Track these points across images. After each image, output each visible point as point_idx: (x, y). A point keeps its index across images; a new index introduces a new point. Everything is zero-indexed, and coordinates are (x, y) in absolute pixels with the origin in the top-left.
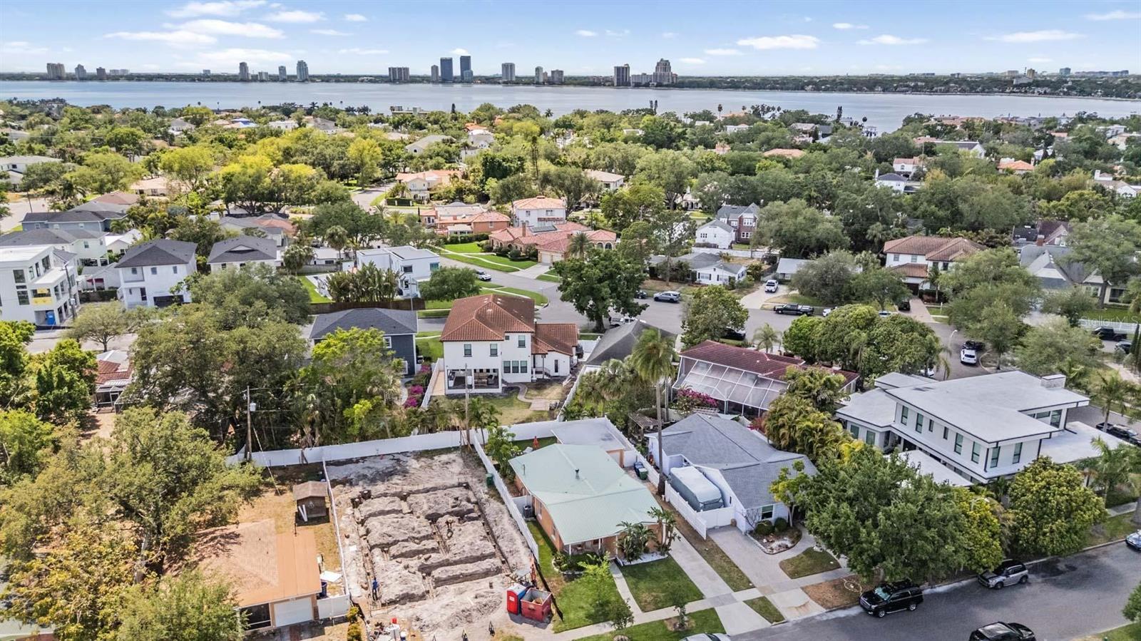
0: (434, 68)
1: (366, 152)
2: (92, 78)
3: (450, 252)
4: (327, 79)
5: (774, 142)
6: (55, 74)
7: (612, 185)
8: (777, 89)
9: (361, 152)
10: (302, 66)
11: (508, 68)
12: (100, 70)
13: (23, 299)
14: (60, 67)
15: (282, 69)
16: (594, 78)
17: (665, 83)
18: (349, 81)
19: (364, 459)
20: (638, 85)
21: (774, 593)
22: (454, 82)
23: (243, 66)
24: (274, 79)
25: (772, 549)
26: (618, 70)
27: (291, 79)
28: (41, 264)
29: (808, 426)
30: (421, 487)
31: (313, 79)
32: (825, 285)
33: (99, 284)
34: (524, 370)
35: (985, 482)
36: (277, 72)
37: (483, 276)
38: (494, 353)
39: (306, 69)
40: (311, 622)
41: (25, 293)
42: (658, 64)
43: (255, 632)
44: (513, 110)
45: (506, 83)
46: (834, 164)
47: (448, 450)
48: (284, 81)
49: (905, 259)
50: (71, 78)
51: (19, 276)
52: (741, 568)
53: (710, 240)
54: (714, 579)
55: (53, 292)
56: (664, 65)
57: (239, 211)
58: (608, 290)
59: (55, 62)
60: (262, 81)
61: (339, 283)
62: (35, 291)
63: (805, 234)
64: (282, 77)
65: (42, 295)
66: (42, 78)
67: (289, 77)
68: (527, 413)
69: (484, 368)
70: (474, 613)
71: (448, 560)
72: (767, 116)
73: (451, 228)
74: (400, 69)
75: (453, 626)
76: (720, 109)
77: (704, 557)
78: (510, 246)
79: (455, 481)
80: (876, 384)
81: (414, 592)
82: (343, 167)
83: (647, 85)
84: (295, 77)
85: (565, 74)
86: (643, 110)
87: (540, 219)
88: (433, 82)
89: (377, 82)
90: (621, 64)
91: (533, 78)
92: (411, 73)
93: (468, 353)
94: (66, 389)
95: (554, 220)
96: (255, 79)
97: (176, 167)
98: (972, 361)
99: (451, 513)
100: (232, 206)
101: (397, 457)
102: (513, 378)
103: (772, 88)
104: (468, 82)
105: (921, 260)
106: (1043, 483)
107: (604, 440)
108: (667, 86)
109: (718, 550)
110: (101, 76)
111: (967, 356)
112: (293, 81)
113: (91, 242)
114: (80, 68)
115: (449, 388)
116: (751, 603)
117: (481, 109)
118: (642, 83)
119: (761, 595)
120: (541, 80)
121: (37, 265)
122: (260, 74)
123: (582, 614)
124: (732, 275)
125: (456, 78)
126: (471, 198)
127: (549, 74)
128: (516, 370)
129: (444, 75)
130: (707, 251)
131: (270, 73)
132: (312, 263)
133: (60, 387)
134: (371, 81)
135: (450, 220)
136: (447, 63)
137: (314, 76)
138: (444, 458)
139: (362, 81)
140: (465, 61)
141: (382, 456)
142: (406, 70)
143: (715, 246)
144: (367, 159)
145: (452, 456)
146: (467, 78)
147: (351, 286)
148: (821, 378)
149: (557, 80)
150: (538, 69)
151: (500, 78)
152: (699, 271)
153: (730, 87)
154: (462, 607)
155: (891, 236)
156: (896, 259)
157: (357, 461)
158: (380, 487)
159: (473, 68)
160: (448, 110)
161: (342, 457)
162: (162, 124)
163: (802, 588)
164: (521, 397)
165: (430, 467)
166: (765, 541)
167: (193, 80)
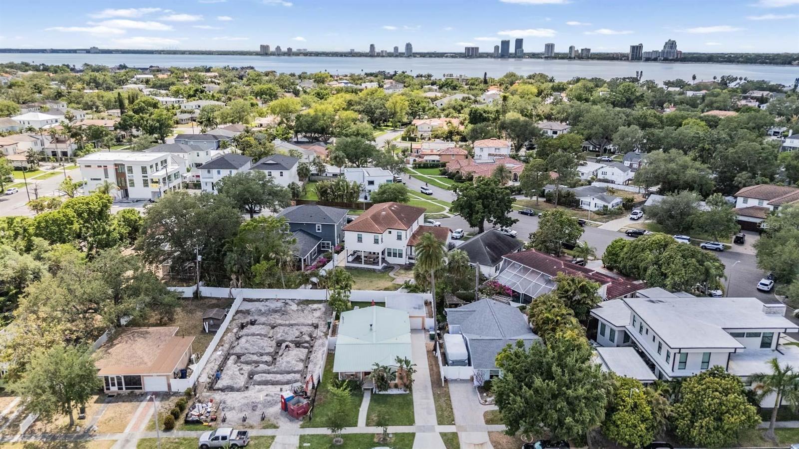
0: (497, 48)
1: (398, 104)
2: (284, 54)
3: (419, 174)
4: (423, 55)
5: (715, 105)
6: (265, 52)
7: (558, 132)
8: (766, 63)
9: (395, 104)
10: (409, 46)
11: (550, 47)
12: (290, 49)
13: (146, 184)
14: (267, 47)
15: (396, 49)
16: (613, 54)
17: (671, 58)
18: (438, 57)
19: (267, 300)
20: (648, 60)
21: (465, 431)
22: (509, 57)
23: (372, 46)
24: (390, 55)
25: (486, 401)
26: (634, 48)
27: (401, 55)
28: (159, 164)
29: (547, 317)
30: (287, 322)
31: (415, 55)
32: (671, 217)
33: (198, 179)
34: (401, 256)
35: (670, 379)
36: (392, 51)
37: (427, 192)
38: (376, 241)
39: (411, 48)
40: (166, 392)
41: (147, 180)
42: (666, 43)
43: (132, 392)
44: (530, 77)
45: (546, 58)
46: (750, 124)
47: (320, 302)
48: (397, 56)
49: (753, 203)
50: (273, 54)
51: (144, 170)
52: (455, 411)
53: (608, 177)
54: (429, 413)
55: (161, 181)
56: (672, 44)
57: (306, 140)
58: (481, 206)
59: (265, 44)
60: (383, 56)
61: (322, 188)
62: (152, 180)
63: (675, 177)
64: (396, 54)
65: (156, 182)
66: (257, 54)
67: (400, 53)
68: (389, 284)
69: (372, 251)
70: (260, 406)
71: (268, 370)
72: (732, 85)
73: (426, 158)
74: (473, 48)
75: (241, 411)
76: (694, 78)
77: (434, 398)
78: (458, 172)
79: (310, 322)
80: (637, 294)
81: (235, 386)
82: (382, 114)
83: (655, 60)
84: (404, 54)
85: (592, 51)
86: (628, 78)
87: (490, 155)
88: (495, 57)
89: (457, 57)
90: (636, 44)
91: (567, 54)
92: (480, 51)
93: (360, 240)
94: (105, 236)
95: (500, 155)
96: (379, 55)
97: (278, 110)
98: (766, 288)
99: (292, 342)
100: (299, 136)
101: (287, 301)
102: (391, 260)
103: (762, 63)
104: (519, 57)
105: (765, 204)
106: (704, 386)
107: (415, 308)
108: (671, 60)
109: (448, 396)
110: (289, 53)
111: (762, 284)
112: (402, 57)
113: (201, 153)
114: (278, 48)
115: (348, 262)
116: (443, 435)
117: (506, 76)
118: (652, 58)
119: (455, 431)
120: (573, 56)
121: (157, 164)
122: (382, 51)
123: (324, 419)
124: (606, 204)
125: (511, 54)
126: (457, 138)
127: (580, 52)
128: (395, 255)
129: (502, 52)
130: (604, 185)
131: (388, 51)
132: (324, 175)
133: (103, 234)
134: (452, 57)
135: (429, 152)
136: (505, 44)
137: (417, 53)
138: (315, 306)
139: (447, 57)
140: (519, 42)
141: (278, 300)
142: (477, 49)
143: (613, 182)
144: (398, 110)
145: (320, 306)
146: (519, 54)
147: (329, 191)
148: (579, 283)
149: (586, 56)
150: (571, 48)
151: (543, 54)
152: (582, 199)
153: (726, 62)
154: (254, 400)
155: (754, 183)
156: (745, 202)
157: (262, 301)
158: (263, 319)
159: (524, 48)
160: (482, 77)
161: (255, 297)
162: (293, 84)
163: (489, 432)
164: (391, 274)
165: (303, 311)
166: (485, 394)
167: (341, 56)
